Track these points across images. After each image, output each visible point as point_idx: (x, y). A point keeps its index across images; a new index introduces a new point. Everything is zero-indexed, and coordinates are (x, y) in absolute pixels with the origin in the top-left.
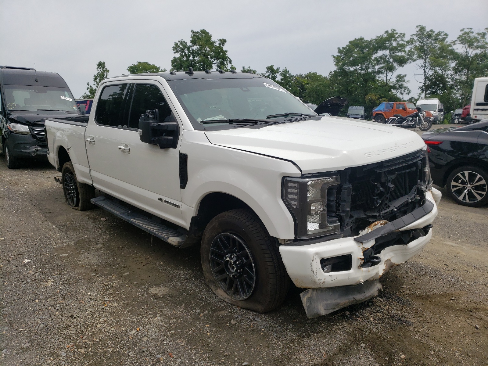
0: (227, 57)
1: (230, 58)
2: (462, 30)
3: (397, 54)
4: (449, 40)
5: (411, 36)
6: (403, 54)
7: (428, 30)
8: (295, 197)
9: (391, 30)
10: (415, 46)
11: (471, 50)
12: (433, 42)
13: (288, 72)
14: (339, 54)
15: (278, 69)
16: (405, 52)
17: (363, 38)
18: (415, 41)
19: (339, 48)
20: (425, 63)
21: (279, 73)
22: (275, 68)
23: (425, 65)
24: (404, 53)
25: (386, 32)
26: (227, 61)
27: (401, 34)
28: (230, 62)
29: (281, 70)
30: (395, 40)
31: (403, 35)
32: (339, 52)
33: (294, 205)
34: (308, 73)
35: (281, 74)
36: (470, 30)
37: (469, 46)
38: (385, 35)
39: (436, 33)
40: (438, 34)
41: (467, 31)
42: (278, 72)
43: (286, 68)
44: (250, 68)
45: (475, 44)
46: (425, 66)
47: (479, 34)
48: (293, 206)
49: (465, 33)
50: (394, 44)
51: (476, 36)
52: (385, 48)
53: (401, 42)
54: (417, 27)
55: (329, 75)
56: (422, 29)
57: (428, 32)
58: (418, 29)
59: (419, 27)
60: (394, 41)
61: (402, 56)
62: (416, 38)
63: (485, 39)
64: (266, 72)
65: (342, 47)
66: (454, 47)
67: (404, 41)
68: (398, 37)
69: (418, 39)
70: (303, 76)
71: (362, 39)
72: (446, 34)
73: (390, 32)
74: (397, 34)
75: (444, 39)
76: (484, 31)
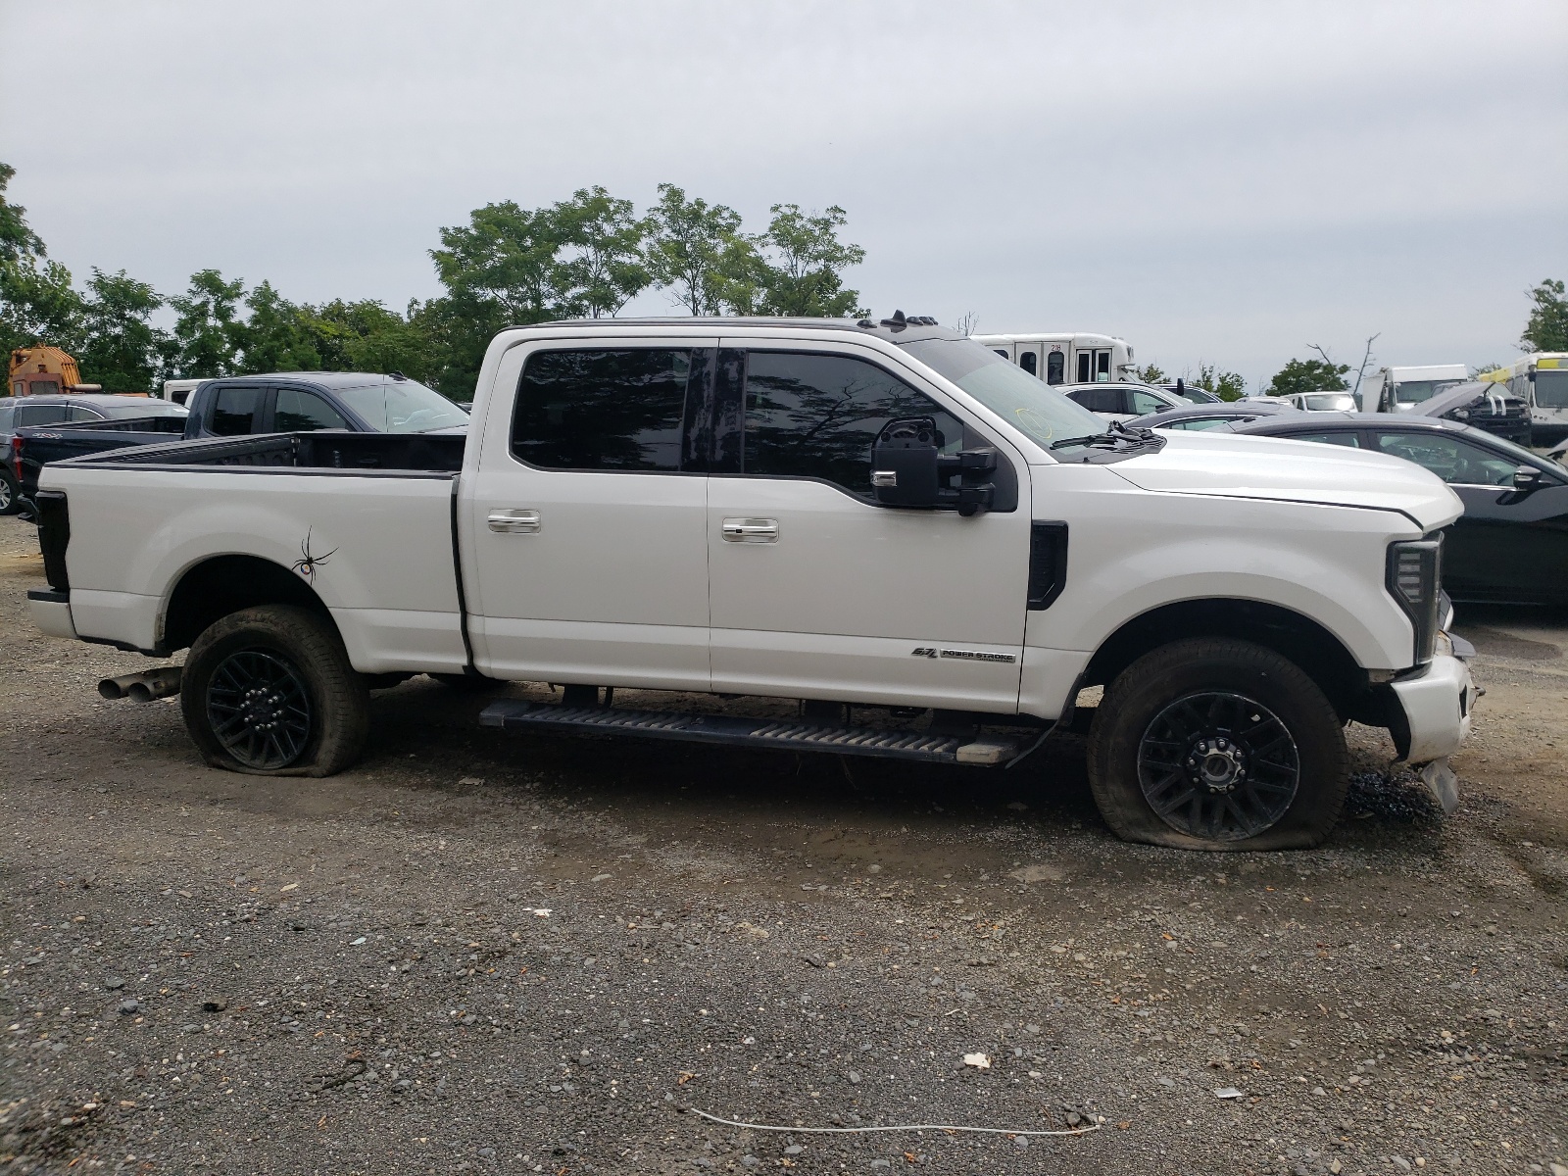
0: (25, 231)
1: (37, 233)
2: (775, 209)
3: (620, 258)
4: (743, 231)
5: (649, 211)
6: (636, 259)
7: (690, 198)
8: (1415, 580)
9: (595, 188)
10: (659, 241)
11: (801, 264)
12: (705, 234)
13: (275, 296)
14: (447, 250)
15: (237, 285)
16: (638, 253)
17: (516, 206)
18: (658, 227)
19: (444, 230)
20: (693, 290)
21: (243, 299)
22: (227, 279)
23: (693, 296)
24: (638, 258)
25: (581, 194)
26: (23, 244)
27: (622, 202)
28: (40, 250)
29: (249, 288)
30: (609, 219)
31: (628, 206)
32: (447, 242)
33: (1412, 597)
34: (333, 300)
35: (251, 303)
36: (793, 210)
37: (796, 253)
38: (580, 203)
39: (710, 208)
40: (717, 212)
41: (788, 212)
42: (238, 295)
43: (266, 282)
44: (126, 278)
45: (811, 248)
46: (694, 300)
47: (816, 223)
48: (1412, 601)
49: (785, 218)
50: (609, 229)
51: (809, 226)
52: (581, 240)
53: (624, 226)
54: (661, 187)
55: (409, 312)
56: (675, 195)
57: (690, 205)
58: (663, 195)
59: (666, 189)
60: (605, 220)
61: (634, 268)
62: (662, 219)
63: (833, 235)
64: (190, 291)
65: (455, 229)
66: (762, 252)
67: (631, 222)
68: (615, 212)
69: (666, 222)
70: (316, 310)
71: (511, 207)
72: (734, 216)
73: (592, 194)
74: (610, 201)
75: (731, 228)
76: (827, 217)
